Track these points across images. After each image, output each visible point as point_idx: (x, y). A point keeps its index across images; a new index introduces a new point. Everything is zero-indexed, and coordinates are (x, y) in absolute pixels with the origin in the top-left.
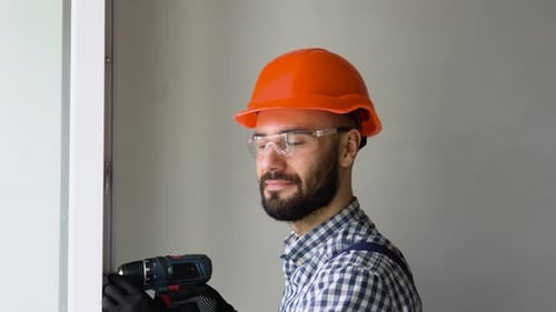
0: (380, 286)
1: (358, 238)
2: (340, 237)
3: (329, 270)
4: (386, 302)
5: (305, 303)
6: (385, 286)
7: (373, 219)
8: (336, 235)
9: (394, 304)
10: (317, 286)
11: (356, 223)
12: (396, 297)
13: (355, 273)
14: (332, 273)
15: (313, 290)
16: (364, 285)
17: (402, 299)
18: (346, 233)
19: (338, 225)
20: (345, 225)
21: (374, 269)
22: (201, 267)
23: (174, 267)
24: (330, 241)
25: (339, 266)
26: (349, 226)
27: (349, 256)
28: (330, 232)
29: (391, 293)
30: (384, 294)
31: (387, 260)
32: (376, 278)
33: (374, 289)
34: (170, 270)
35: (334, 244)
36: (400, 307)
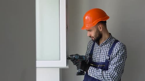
34: (78, 57)
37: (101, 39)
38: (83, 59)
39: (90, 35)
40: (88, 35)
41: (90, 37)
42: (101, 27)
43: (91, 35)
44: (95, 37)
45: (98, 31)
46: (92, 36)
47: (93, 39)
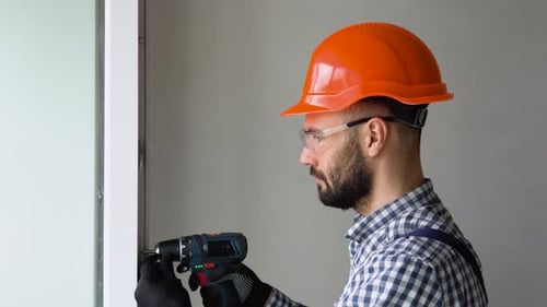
0: (432, 278)
1: (423, 224)
2: (402, 221)
3: (382, 256)
4: (438, 295)
5: (354, 284)
6: (439, 279)
7: (446, 203)
8: (399, 219)
9: (446, 299)
10: (366, 270)
11: (423, 208)
12: (450, 290)
13: (408, 261)
14: (383, 259)
15: (363, 273)
16: (414, 275)
17: (455, 294)
18: (410, 217)
19: (402, 208)
20: (410, 209)
21: (429, 259)
22: (236, 245)
23: (210, 244)
24: (392, 224)
25: (392, 253)
26: (415, 211)
27: (406, 244)
28: (393, 215)
29: (445, 286)
30: (435, 287)
31: (448, 250)
32: (429, 270)
33: (425, 281)
34: (205, 247)
35: (396, 227)
36: (452, 302)
37: (363, 200)
38: (231, 251)
40: (304, 159)
41: (313, 171)
42: (379, 137)
43: (317, 164)
44: (332, 177)
45: (354, 148)
46: (319, 168)
47: (324, 187)
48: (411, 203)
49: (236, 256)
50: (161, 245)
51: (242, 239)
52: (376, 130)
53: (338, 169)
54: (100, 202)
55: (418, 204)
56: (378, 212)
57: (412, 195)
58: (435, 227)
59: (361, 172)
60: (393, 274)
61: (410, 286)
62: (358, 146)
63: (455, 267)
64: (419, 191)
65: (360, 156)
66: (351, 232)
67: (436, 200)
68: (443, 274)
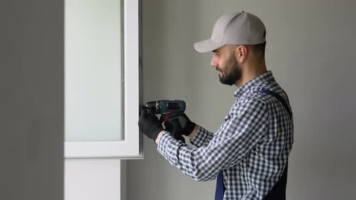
0: (265, 107)
4: (266, 115)
6: (267, 108)
8: (256, 86)
9: (270, 117)
11: (267, 82)
12: (272, 114)
13: (255, 100)
16: (257, 106)
17: (275, 115)
19: (257, 82)
20: (261, 82)
21: (264, 100)
22: (181, 105)
23: (169, 104)
24: (252, 88)
26: (263, 83)
28: (253, 85)
29: (270, 112)
30: (266, 111)
31: (274, 98)
32: (263, 104)
33: (261, 108)
34: (167, 105)
37: (238, 81)
38: (178, 108)
39: (215, 64)
40: (212, 64)
42: (243, 54)
43: (218, 65)
44: (224, 71)
45: (233, 59)
46: (219, 67)
47: (221, 75)
48: (261, 79)
49: (181, 110)
50: (148, 103)
51: (184, 103)
52: (242, 51)
53: (226, 68)
54: (123, 84)
55: (264, 80)
56: (247, 84)
57: (262, 76)
58: (271, 90)
59: (236, 70)
60: (248, 105)
61: (254, 110)
62: (235, 58)
63: (276, 105)
64: (265, 74)
65: (236, 63)
66: (235, 93)
67: (273, 80)
68: (269, 107)
